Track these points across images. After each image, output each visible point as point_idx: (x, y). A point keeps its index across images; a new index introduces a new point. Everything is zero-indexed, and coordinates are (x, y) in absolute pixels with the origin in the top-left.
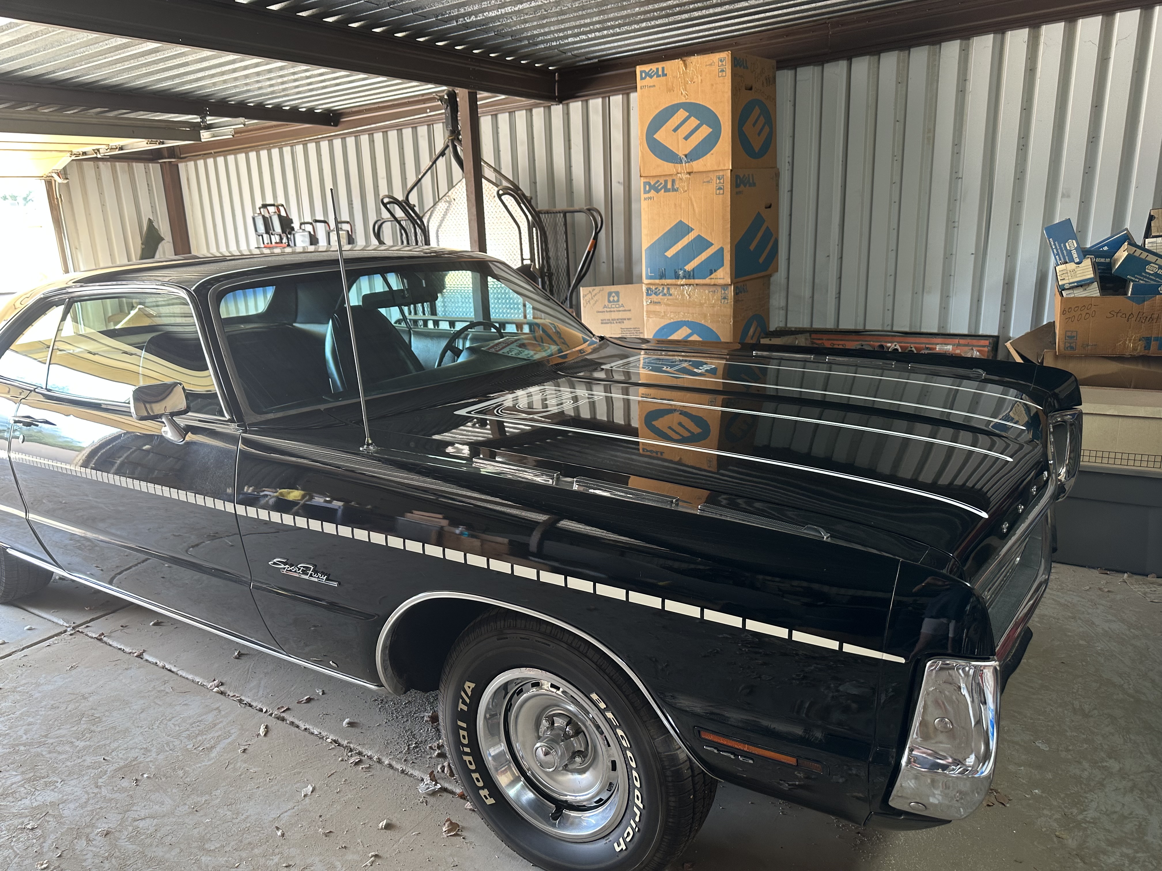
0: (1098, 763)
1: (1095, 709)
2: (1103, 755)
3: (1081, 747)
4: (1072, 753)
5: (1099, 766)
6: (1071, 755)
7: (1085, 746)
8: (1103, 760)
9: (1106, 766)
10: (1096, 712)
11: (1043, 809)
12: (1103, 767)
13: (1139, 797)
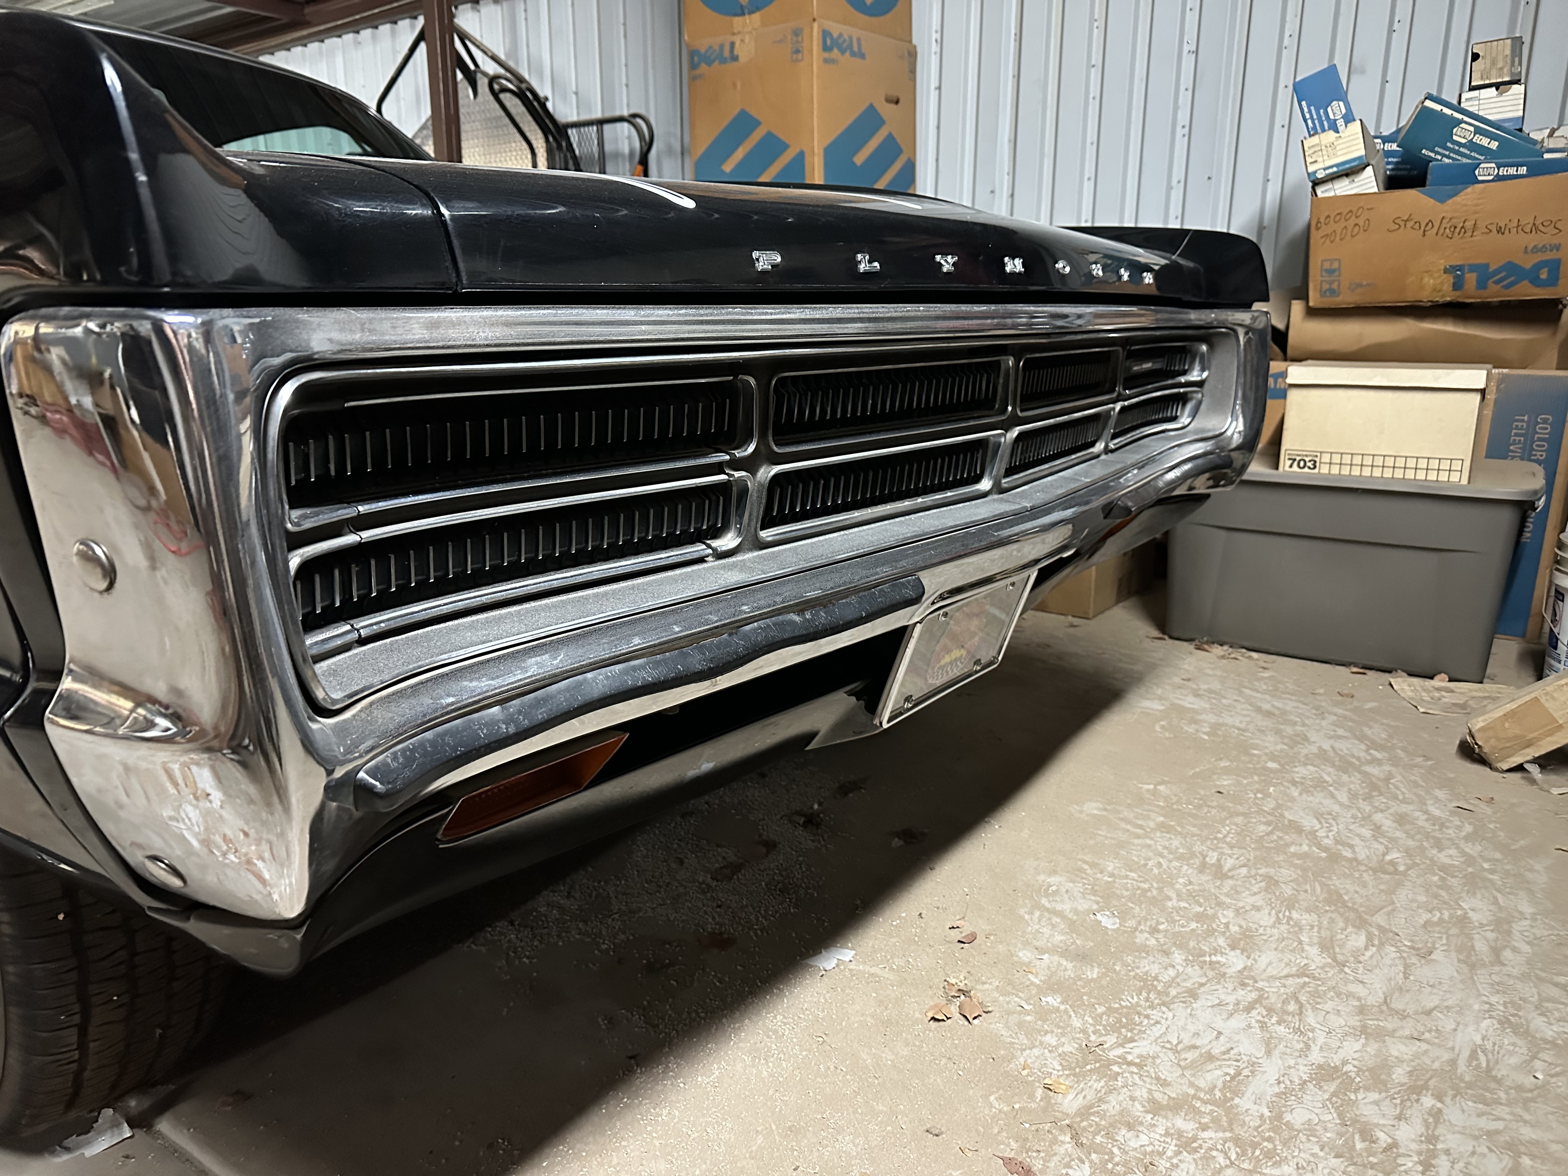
0: (1205, 956)
1: (1244, 866)
2: (1221, 941)
3: (1183, 926)
4: (1160, 936)
5: (1205, 961)
6: (1157, 939)
7: (1194, 925)
8: (1216, 951)
9: (1218, 962)
10: (1244, 871)
11: (1047, 1032)
12: (1211, 963)
13: (1258, 1021)
